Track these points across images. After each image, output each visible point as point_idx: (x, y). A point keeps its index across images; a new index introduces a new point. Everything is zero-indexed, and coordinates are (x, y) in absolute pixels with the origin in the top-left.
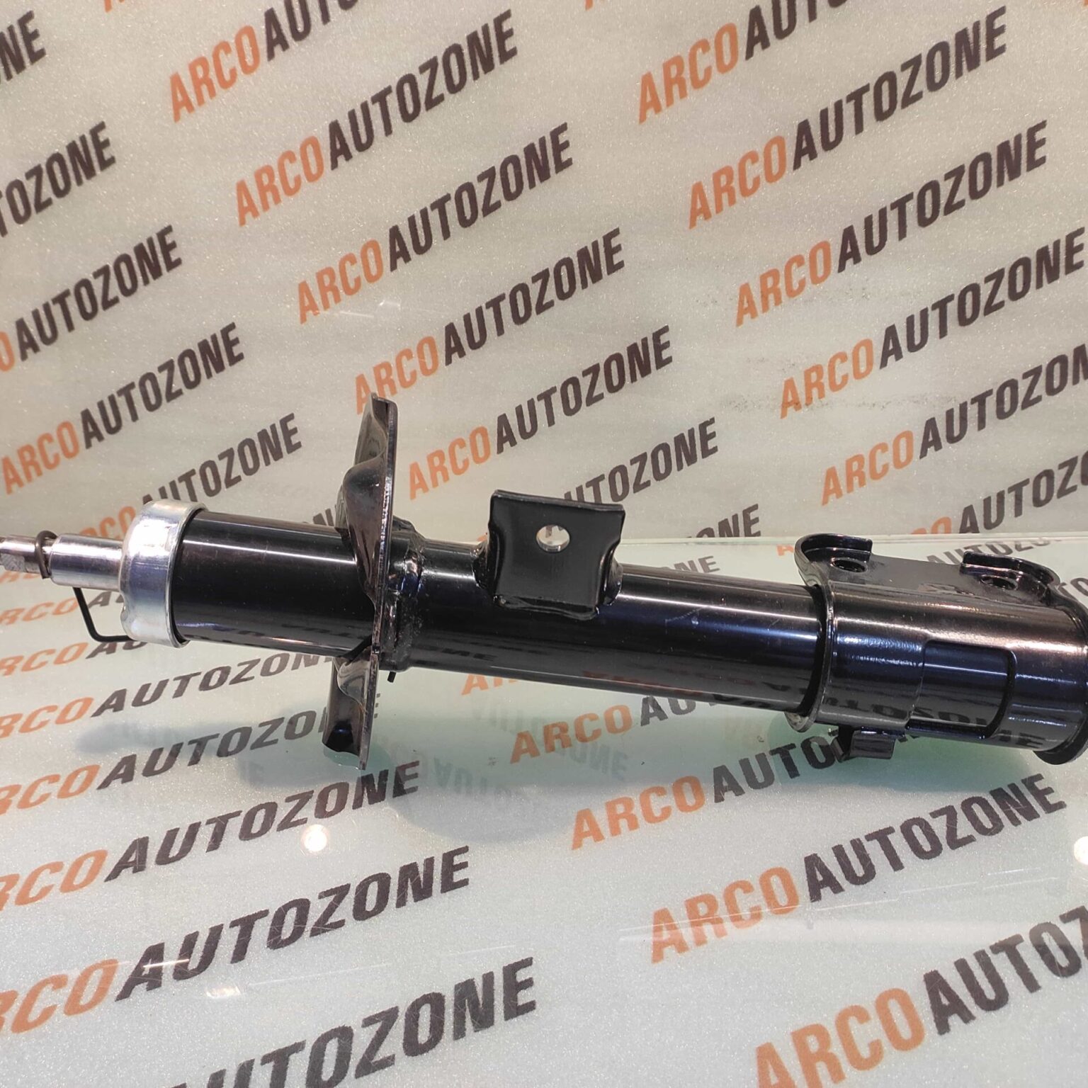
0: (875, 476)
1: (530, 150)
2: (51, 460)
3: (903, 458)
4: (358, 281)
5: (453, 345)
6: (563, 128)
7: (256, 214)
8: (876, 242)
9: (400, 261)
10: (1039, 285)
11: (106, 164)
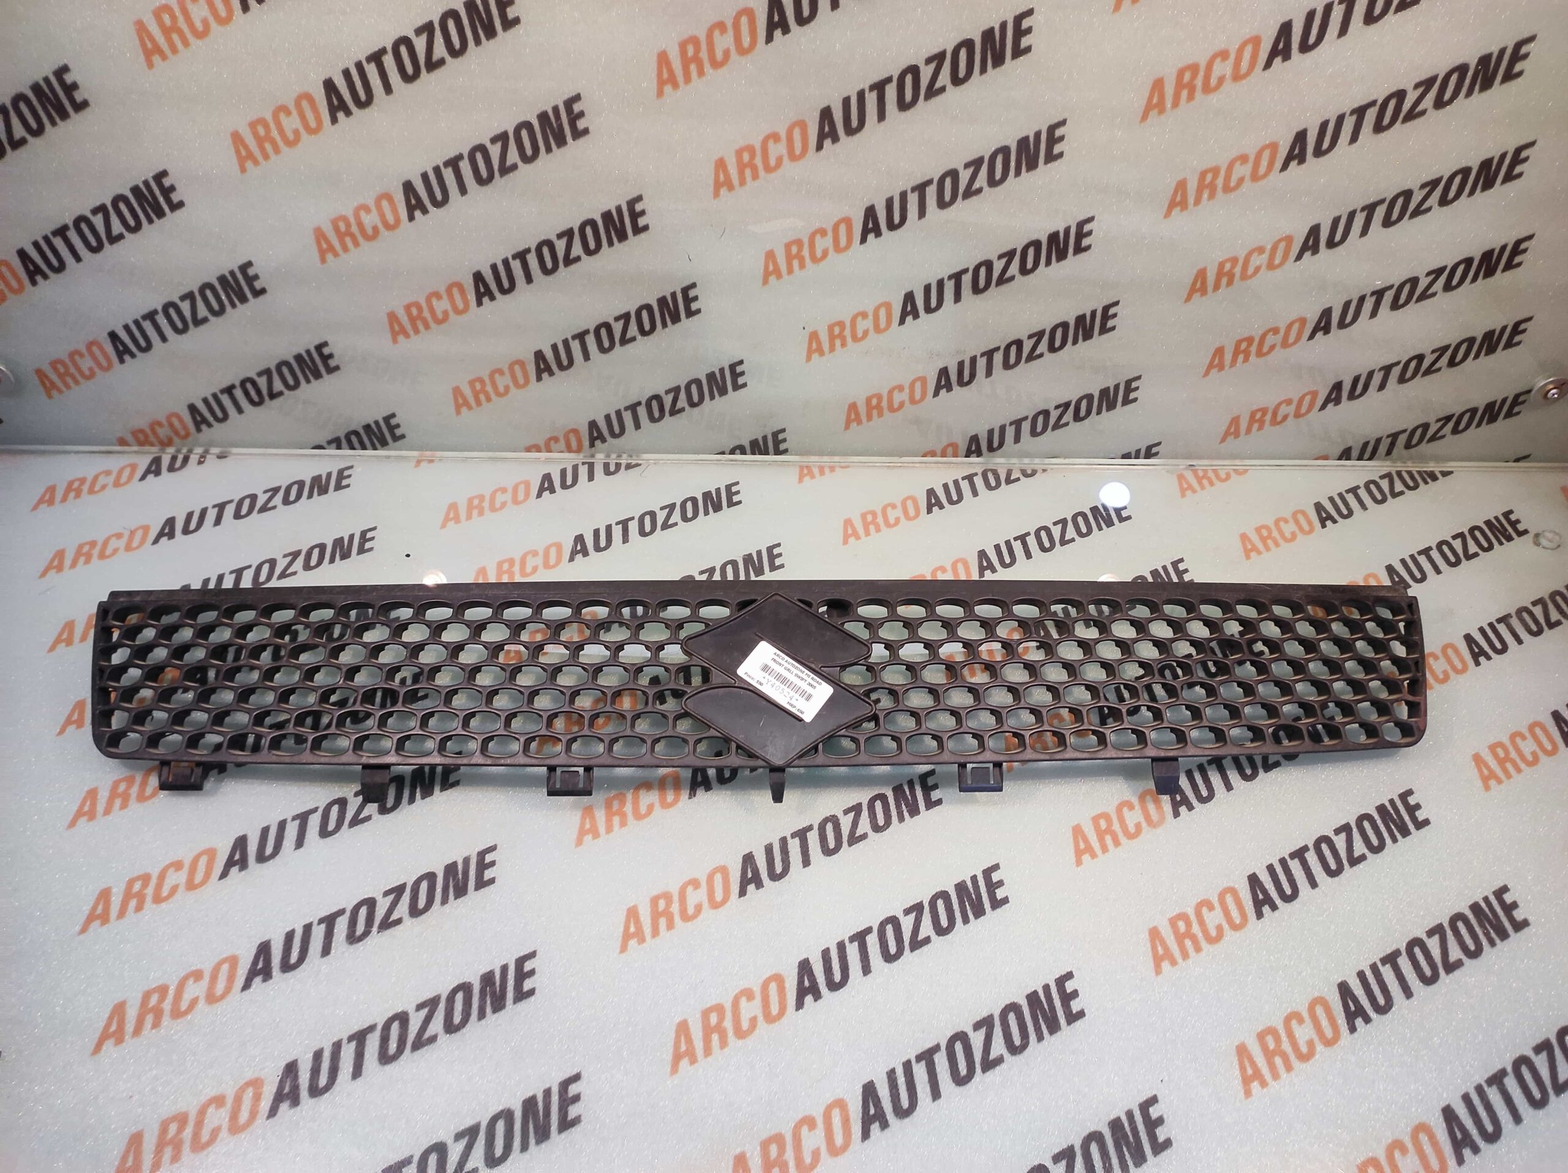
0: (891, 409)
1: (543, 117)
2: (87, 373)
3: (918, 396)
4: (375, 229)
5: (482, 290)
6: (577, 98)
7: (256, 162)
8: (897, 219)
9: (418, 214)
10: (1048, 263)
11: (81, 106)
